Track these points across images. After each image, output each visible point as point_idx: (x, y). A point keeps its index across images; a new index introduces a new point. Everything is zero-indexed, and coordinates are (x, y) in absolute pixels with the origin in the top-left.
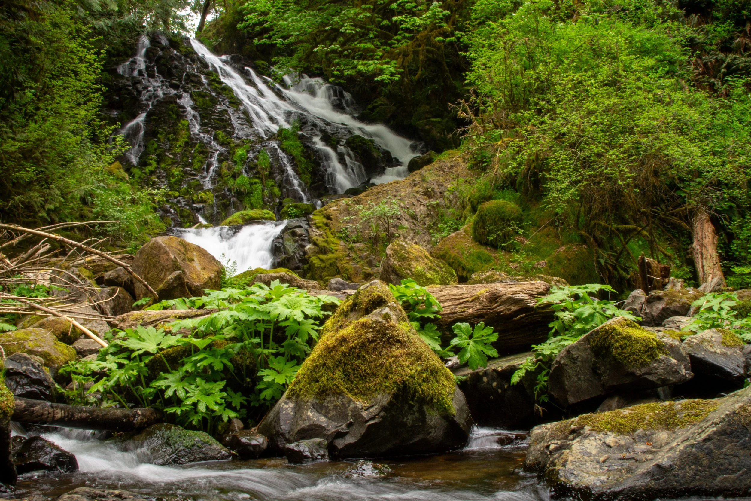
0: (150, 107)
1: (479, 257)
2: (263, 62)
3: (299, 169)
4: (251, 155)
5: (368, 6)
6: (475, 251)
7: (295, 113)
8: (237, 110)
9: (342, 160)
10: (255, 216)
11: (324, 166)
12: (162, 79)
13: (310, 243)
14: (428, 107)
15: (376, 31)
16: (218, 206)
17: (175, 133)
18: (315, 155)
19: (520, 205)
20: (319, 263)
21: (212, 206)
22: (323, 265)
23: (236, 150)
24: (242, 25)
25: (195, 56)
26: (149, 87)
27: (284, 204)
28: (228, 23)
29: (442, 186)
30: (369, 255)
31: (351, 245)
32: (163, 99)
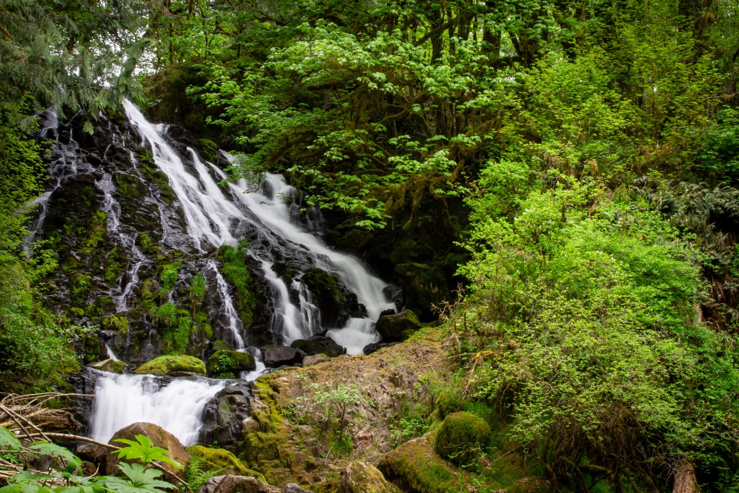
0: (59, 185)
1: (437, 472)
2: (210, 142)
3: (240, 304)
4: (183, 277)
5: (363, 131)
6: (434, 464)
7: (243, 221)
8: (169, 207)
9: (294, 298)
10: (183, 364)
11: (271, 304)
12: (77, 147)
13: (249, 415)
14: (415, 243)
15: (367, 161)
16: (132, 337)
17: (87, 227)
18: (262, 288)
19: (490, 423)
20: (257, 442)
21: (124, 337)
22: (261, 445)
23: (165, 267)
24: (192, 90)
25: (126, 123)
26: (60, 156)
27: (215, 348)
28: (173, 81)
29: (412, 374)
30: (316, 441)
31: (297, 426)
32: (78, 177)
